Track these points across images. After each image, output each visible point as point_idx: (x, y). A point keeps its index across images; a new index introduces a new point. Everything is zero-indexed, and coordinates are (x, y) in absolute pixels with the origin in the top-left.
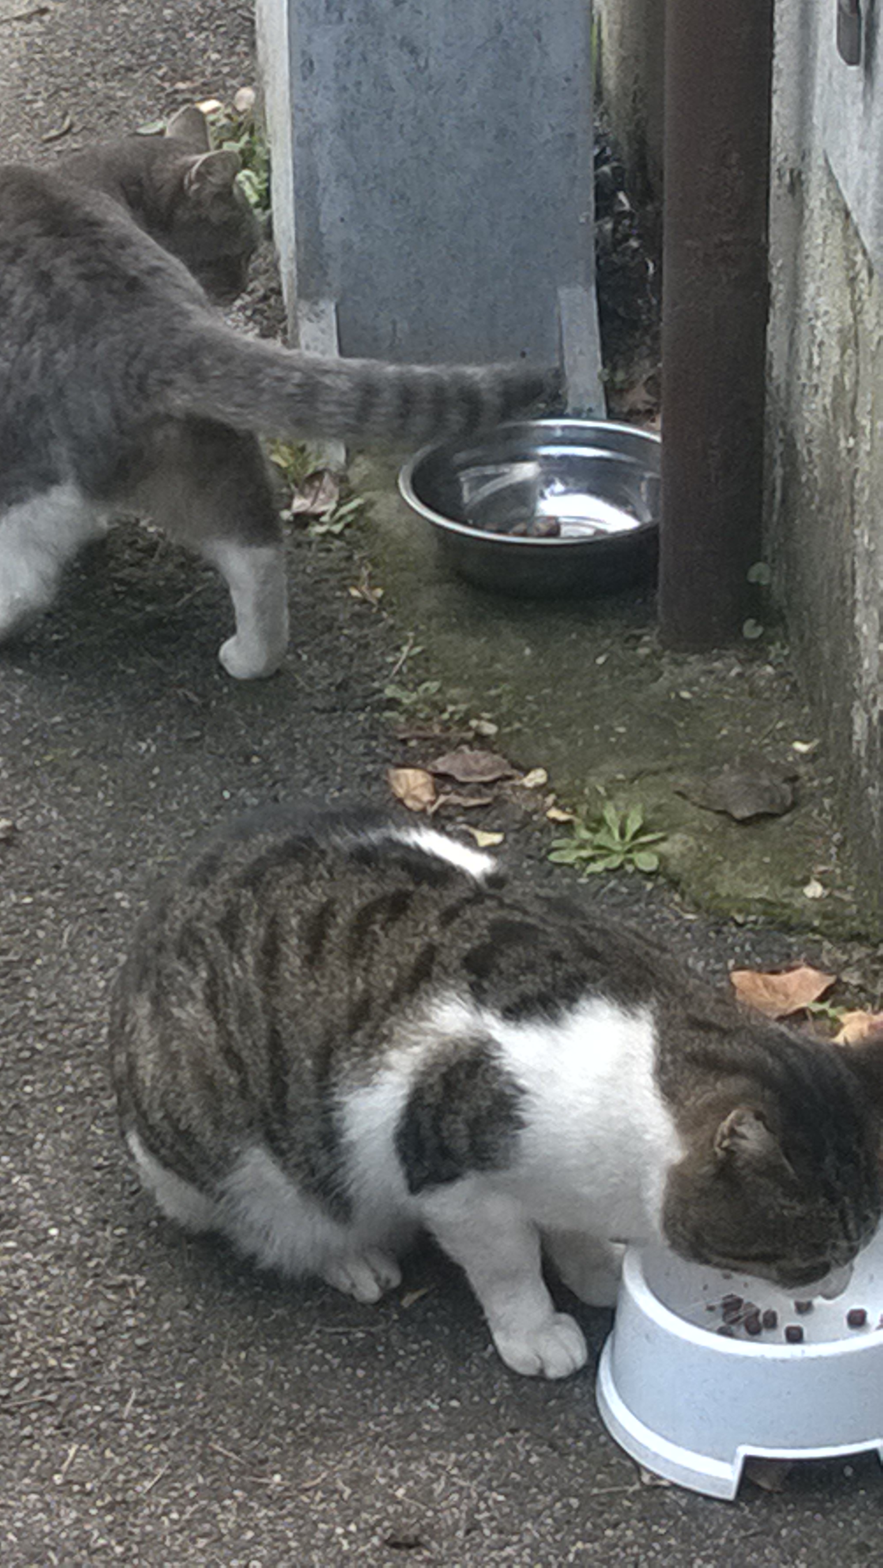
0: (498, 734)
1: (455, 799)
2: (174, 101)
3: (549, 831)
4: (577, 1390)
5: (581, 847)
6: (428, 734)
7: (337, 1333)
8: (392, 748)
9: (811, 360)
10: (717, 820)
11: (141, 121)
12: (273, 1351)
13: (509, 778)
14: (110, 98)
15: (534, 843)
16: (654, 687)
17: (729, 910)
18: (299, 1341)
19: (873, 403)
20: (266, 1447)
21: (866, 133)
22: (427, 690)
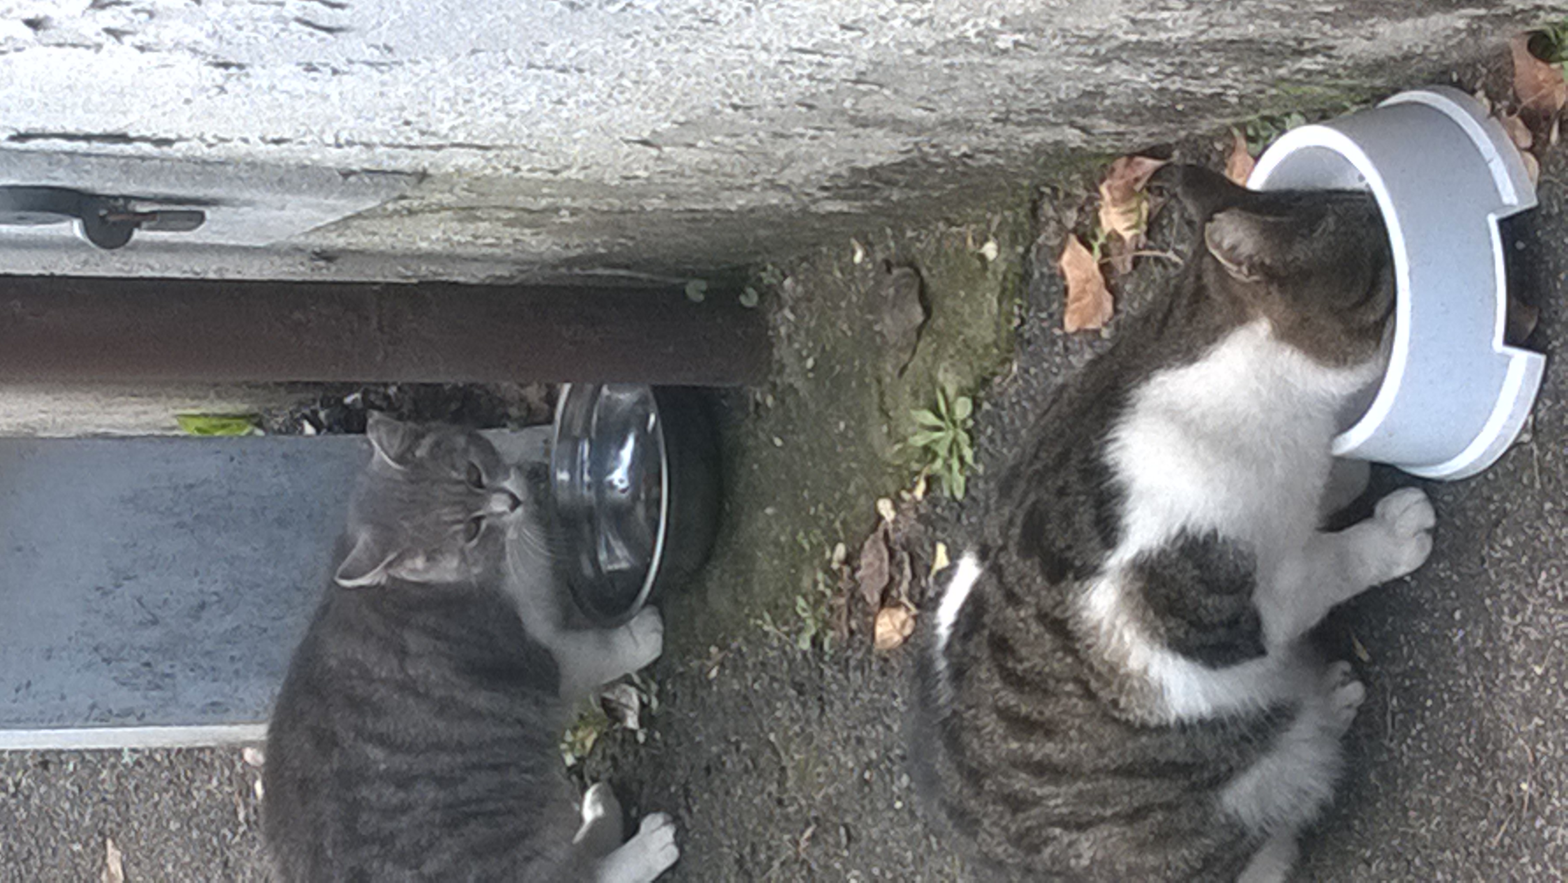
0: (846, 542)
3: (936, 499)
4: (1446, 498)
5: (950, 468)
6: (844, 611)
7: (1393, 724)
8: (857, 645)
10: (926, 339)
12: (1408, 784)
13: (886, 533)
15: (946, 513)
16: (803, 393)
17: (1008, 331)
18: (1400, 760)
19: (527, 195)
20: (1496, 797)
21: (269, 206)
22: (804, 610)
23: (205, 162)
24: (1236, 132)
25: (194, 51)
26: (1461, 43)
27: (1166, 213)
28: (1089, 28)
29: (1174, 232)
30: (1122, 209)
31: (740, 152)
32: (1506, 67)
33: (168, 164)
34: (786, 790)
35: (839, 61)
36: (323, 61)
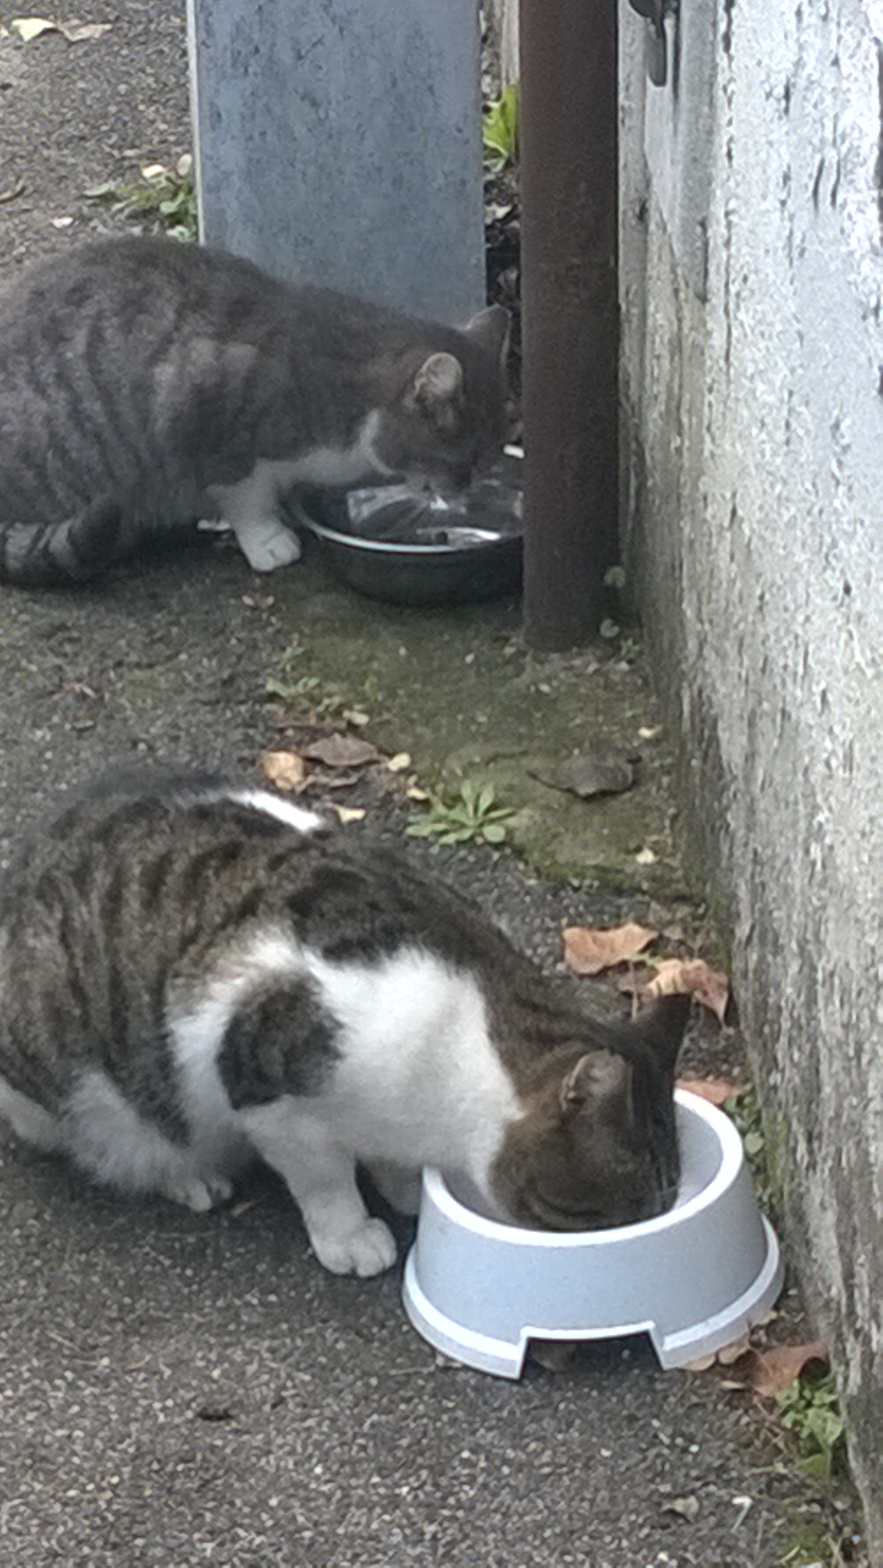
0: (369, 726)
2: (121, 167)
3: (408, 809)
4: (385, 1287)
5: (437, 821)
6: (303, 723)
7: (171, 1238)
8: (268, 735)
9: (653, 373)
10: (563, 798)
11: (87, 184)
13: (376, 762)
14: (62, 164)
15: (393, 819)
16: (517, 681)
17: (568, 875)
18: (135, 1245)
19: (691, 403)
20: (96, 1334)
22: (305, 685)
23: (712, 85)
24: (748, 1087)
25: (798, 64)
26: (820, 1294)
28: (827, 931)
30: (679, 979)
32: (798, 1340)
33: (709, 48)
34: (130, 670)
35: (799, 693)
36: (792, 190)
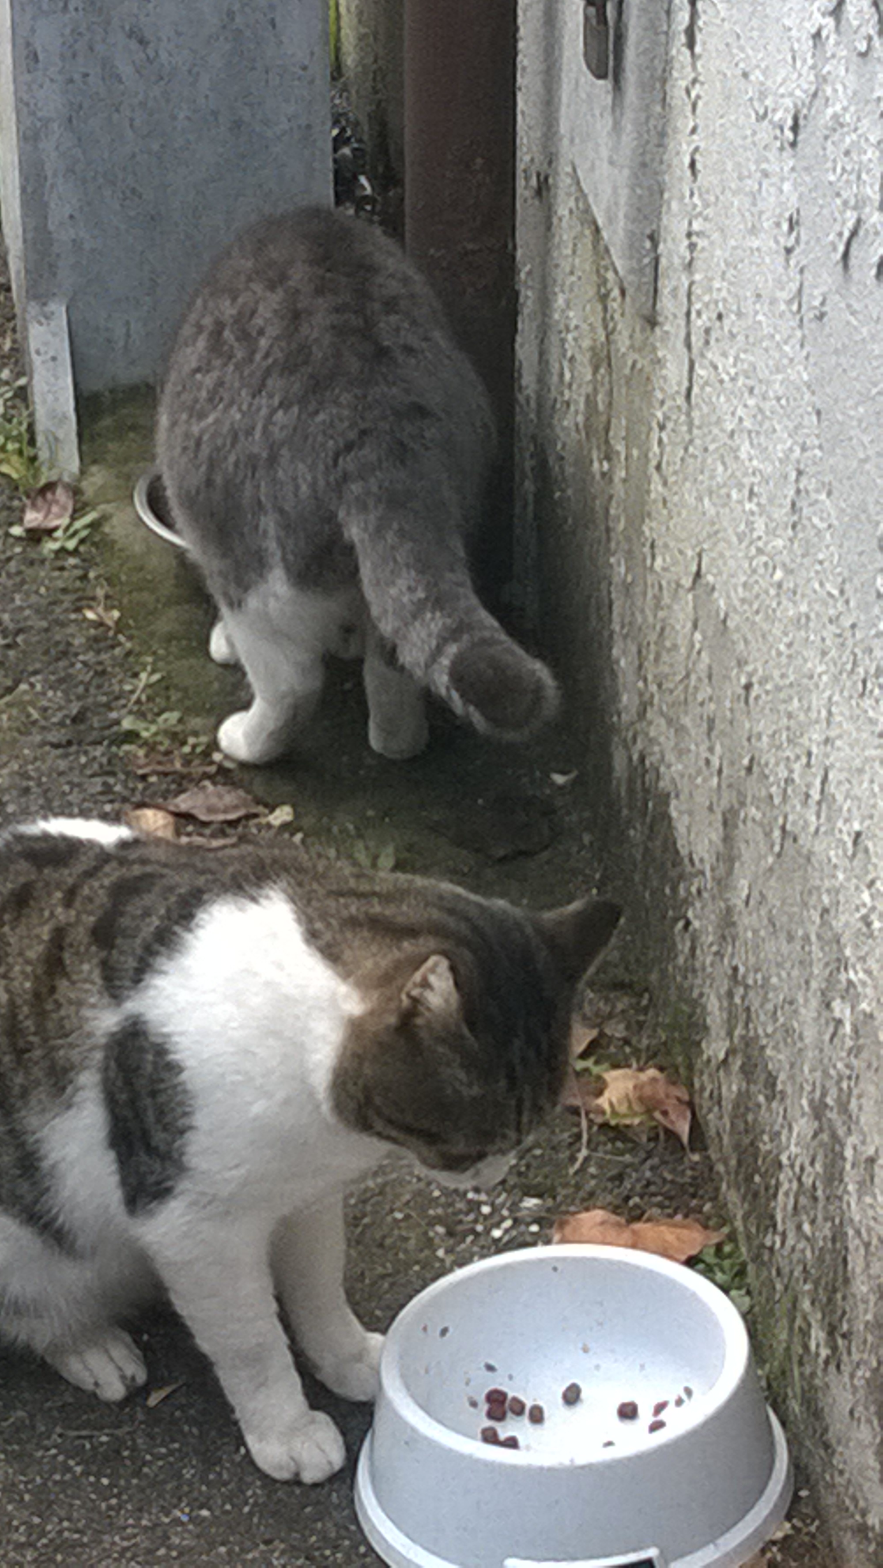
1: (198, 840)
4: (334, 1495)
6: (168, 768)
7: (79, 1437)
8: (131, 785)
9: (562, 375)
10: (472, 859)
13: (256, 816)
19: (627, 429)
21: (615, 148)
22: (166, 721)
24: (726, 1230)
25: (815, 95)
27: (630, 1145)
29: (608, 1157)
30: (632, 1095)
31: (687, 676)
35: (812, 817)
36: (804, 238)
